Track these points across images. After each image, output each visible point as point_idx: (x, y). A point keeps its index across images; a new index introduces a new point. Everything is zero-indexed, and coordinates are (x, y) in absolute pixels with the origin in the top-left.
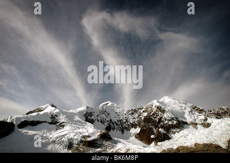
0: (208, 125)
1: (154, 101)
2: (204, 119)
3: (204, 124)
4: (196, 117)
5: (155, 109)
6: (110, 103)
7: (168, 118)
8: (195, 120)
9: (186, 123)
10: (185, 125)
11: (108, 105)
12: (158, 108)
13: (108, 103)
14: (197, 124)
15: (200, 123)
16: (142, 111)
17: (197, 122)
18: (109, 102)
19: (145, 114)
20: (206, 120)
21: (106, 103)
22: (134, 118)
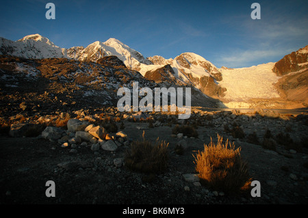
1: (96, 42)
5: (96, 51)
6: (40, 38)
11: (37, 39)
12: (99, 50)
13: (37, 37)
16: (82, 51)
18: (37, 35)
19: (86, 55)
20: (139, 65)
21: (34, 35)
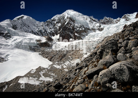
0: (102, 30)
2: (99, 25)
3: (99, 29)
4: (94, 25)
5: (68, 20)
7: (79, 26)
8: (94, 27)
9: (89, 29)
10: (89, 31)
14: (95, 29)
15: (97, 28)
16: (55, 22)
17: (95, 28)
18: (23, 15)
22: (50, 28)
